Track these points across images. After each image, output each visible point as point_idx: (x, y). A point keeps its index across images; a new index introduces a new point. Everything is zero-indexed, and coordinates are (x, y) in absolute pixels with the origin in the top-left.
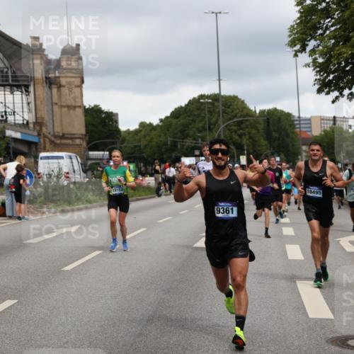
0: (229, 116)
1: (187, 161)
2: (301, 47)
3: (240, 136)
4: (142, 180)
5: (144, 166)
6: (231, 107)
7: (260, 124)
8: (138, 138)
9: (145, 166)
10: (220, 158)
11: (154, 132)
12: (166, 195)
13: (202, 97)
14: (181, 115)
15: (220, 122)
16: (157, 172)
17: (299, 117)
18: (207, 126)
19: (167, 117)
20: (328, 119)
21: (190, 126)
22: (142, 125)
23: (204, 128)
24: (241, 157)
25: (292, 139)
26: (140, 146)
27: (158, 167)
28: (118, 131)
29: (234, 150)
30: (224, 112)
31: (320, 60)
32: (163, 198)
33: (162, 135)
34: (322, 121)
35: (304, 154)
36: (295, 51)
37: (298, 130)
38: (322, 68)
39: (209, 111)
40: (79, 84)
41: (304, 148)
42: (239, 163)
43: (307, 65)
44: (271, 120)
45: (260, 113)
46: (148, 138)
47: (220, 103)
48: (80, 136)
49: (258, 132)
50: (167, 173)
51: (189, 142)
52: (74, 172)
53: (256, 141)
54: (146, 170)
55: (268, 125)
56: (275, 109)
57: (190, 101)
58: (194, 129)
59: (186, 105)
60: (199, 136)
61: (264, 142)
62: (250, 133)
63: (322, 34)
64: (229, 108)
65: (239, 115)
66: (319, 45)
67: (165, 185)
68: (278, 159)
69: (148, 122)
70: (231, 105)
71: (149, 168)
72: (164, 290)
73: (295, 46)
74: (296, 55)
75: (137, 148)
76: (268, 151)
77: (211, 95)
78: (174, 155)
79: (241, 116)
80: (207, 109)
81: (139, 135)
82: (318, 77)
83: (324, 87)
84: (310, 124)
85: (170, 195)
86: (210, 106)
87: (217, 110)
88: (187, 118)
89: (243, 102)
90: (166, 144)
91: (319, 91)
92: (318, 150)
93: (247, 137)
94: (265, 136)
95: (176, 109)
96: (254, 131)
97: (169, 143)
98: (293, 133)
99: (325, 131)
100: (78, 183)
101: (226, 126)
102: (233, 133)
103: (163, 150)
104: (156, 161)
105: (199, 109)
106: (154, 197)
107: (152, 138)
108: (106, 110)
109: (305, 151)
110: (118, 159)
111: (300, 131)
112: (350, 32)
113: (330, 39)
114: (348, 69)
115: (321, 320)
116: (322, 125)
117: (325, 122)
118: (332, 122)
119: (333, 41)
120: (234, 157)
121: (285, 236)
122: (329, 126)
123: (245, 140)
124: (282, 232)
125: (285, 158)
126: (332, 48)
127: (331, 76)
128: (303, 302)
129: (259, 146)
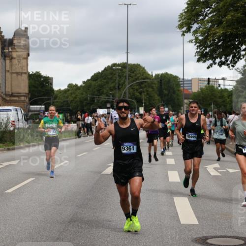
0: (133, 79)
1: (101, 112)
2: (187, 29)
3: (140, 93)
4: (68, 126)
6: (135, 72)
7: (155, 84)
8: (66, 95)
9: (71, 116)
10: (123, 112)
11: (78, 91)
12: (84, 137)
13: (114, 65)
14: (98, 78)
15: (127, 83)
16: (79, 120)
17: (183, 79)
18: (117, 86)
19: (88, 80)
20: (204, 80)
21: (104, 86)
22: (70, 86)
23: (114, 88)
24: (140, 108)
25: (178, 95)
26: (68, 101)
27: (79, 117)
28: (52, 90)
29: (136, 104)
30: (130, 76)
31: (201, 38)
32: (82, 139)
33: (84, 93)
34: (200, 82)
35: (185, 105)
36: (183, 31)
37: (182, 88)
38: (202, 44)
39: (119, 76)
40: (25, 57)
41: (186, 101)
43: (191, 41)
44: (163, 82)
45: (155, 76)
46: (73, 96)
47: (127, 69)
48: (25, 95)
49: (153, 90)
50: (86, 121)
51: (103, 98)
52: (19, 120)
53: (151, 97)
54: (71, 118)
55: (161, 85)
56: (167, 74)
57: (105, 68)
58: (108, 89)
59: (102, 71)
60: (111, 94)
61: (157, 97)
62: (147, 91)
63: (202, 19)
64: (133, 73)
65: (140, 78)
66: (200, 27)
67: (84, 129)
68: (166, 109)
69: (74, 84)
71: (74, 117)
72: (77, 206)
73: (183, 28)
74: (183, 35)
75: (65, 103)
76: (160, 104)
77: (121, 64)
78: (92, 107)
79: (142, 79)
80: (117, 74)
81: (67, 93)
82: (198, 50)
83: (202, 57)
84: (191, 83)
85: (86, 136)
86: (119, 72)
87: (125, 74)
88: (103, 80)
89: (144, 68)
90: (86, 99)
91: (199, 60)
92: (195, 107)
93: (145, 93)
94: (158, 93)
95: (95, 74)
96: (150, 90)
97: (89, 98)
98: (179, 91)
99: (201, 89)
100: (21, 128)
101: (131, 86)
102: (135, 91)
103: (84, 104)
104: (79, 112)
105: (111, 74)
106: (76, 138)
107: (77, 95)
108: (44, 75)
109: (186, 104)
110: (53, 112)
111: (184, 89)
112: (223, 18)
113: (208, 23)
114: (220, 44)
115: (189, 225)
116: (200, 85)
117: (202, 82)
118: (206, 82)
119: (210, 24)
120: (135, 108)
121: (169, 165)
122: (204, 85)
123: (143, 96)
124: (166, 163)
125: (172, 109)
126: (209, 29)
127: (208, 50)
128: (177, 213)
129: (154, 100)
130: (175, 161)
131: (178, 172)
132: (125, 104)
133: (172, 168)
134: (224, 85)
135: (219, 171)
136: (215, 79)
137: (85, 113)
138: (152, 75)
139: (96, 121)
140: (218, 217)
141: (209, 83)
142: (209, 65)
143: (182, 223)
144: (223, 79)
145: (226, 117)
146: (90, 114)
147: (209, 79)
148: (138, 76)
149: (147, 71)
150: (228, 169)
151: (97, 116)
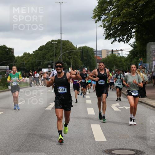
0: (65, 50)
1: (45, 70)
2: (98, 19)
3: (69, 59)
4: (24, 79)
5: (25, 73)
6: (66, 46)
7: (79, 53)
8: (23, 60)
10: (59, 69)
11: (30, 57)
12: (34, 86)
13: (53, 41)
14: (43, 49)
15: (61, 52)
16: (31, 75)
17: (96, 50)
18: (55, 54)
19: (36, 50)
20: (109, 51)
21: (47, 54)
22: (25, 54)
23: (53, 55)
24: (69, 68)
25: (93, 60)
26: (23, 64)
27: (31, 73)
28: (14, 57)
29: (67, 65)
30: (63, 48)
31: (107, 24)
33: (34, 58)
35: (98, 67)
36: (96, 20)
37: (96, 56)
38: (108, 28)
39: (55, 48)
42: (68, 71)
43: (101, 26)
44: (83, 52)
45: (79, 48)
46: (27, 60)
47: (61, 44)
49: (78, 57)
50: (35, 76)
51: (46, 62)
53: (77, 61)
54: (26, 74)
56: (86, 46)
57: (47, 43)
58: (49, 56)
59: (45, 45)
60: (51, 59)
61: (80, 61)
62: (74, 57)
63: (108, 13)
64: (65, 46)
65: (69, 49)
66: (107, 18)
67: (34, 81)
68: (86, 69)
69: (28, 53)
70: (66, 45)
71: (27, 74)
72: (30, 130)
73: (95, 18)
74: (96, 22)
75: (22, 65)
76: (82, 66)
77: (57, 40)
78: (39, 68)
79: (70, 50)
81: (23, 58)
82: (106, 32)
83: (108, 36)
84: (101, 53)
85: (36, 86)
86: (56, 45)
87: (60, 47)
88: (46, 51)
89: (71, 43)
90: (35, 62)
91: (106, 38)
92: (102, 65)
93: (73, 59)
94: (81, 59)
95: (40, 47)
96: (76, 57)
97: (37, 62)
98: (93, 57)
99: (107, 56)
101: (63, 54)
102: (66, 57)
103: (34, 65)
104: (31, 70)
105: (51, 47)
106: (29, 87)
107: (29, 60)
108: (9, 47)
110: (15, 70)
111: (97, 56)
112: (120, 12)
113: (112, 15)
114: (119, 28)
115: (101, 142)
116: (107, 54)
117: (108, 52)
118: (111, 52)
119: (112, 16)
120: (66, 68)
121: (88, 104)
122: (109, 54)
123: (71, 61)
124: (86, 102)
125: (89, 69)
126: (112, 19)
127: (111, 32)
128: (93, 134)
129: (78, 63)
130: (92, 101)
131: (94, 109)
132: (60, 65)
133: (90, 106)
134: (122, 54)
135: (119, 108)
136: (116, 50)
137: (34, 71)
138: (77, 47)
139: (41, 76)
140: (118, 137)
141: (112, 53)
142: (112, 41)
143: (96, 140)
144: (121, 50)
145: (123, 74)
146: (38, 72)
147: (112, 50)
148: (68, 48)
149: (73, 45)
150: (125, 107)
151: (42, 73)
